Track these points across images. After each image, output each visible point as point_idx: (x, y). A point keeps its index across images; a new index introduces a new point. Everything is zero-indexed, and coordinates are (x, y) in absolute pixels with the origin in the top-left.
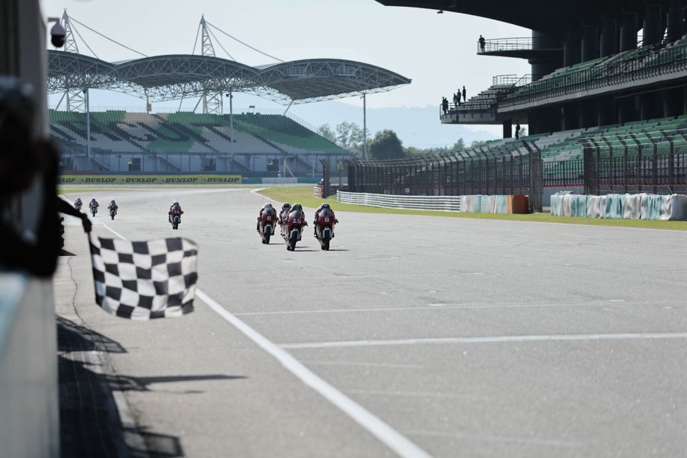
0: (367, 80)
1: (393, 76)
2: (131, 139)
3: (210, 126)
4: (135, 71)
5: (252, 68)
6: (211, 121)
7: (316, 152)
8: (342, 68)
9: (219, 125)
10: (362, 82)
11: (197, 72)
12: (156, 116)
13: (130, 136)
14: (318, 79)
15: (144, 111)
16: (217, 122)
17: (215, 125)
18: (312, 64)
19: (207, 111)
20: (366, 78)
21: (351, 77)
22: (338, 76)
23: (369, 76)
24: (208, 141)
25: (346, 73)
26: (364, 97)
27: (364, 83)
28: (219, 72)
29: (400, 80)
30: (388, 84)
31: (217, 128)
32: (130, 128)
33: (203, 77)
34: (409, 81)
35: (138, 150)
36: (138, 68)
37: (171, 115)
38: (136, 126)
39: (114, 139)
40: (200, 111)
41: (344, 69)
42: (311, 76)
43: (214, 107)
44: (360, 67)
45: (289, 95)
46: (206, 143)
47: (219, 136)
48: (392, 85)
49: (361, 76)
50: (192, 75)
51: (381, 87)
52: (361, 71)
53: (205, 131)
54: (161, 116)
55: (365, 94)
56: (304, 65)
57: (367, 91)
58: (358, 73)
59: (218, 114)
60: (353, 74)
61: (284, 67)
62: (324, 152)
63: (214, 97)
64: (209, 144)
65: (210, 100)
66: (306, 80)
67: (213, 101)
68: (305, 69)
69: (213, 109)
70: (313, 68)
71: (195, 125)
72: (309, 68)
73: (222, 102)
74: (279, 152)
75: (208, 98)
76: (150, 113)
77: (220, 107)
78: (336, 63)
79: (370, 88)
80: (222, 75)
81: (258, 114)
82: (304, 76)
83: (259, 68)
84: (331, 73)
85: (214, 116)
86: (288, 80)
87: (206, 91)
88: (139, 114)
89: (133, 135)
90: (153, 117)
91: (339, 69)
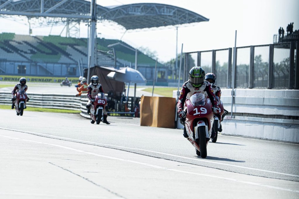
0: (180, 19)
1: (197, 17)
2: (19, 52)
3: (72, 46)
4: (26, 7)
5: (105, 8)
6: (72, 42)
7: (146, 65)
8: (164, 10)
9: (78, 45)
10: (176, 19)
11: (67, 8)
12: (35, 37)
13: (19, 50)
14: (147, 17)
16: (76, 43)
17: (75, 45)
18: (144, 6)
19: (69, 35)
20: (179, 17)
21: (169, 16)
22: (161, 15)
23: (181, 16)
24: (71, 55)
25: (166, 13)
26: (177, 29)
27: (178, 20)
28: (82, 9)
29: (202, 19)
30: (194, 21)
31: (76, 47)
32: (18, 45)
33: (70, 12)
34: (208, 20)
35: (25, 60)
36: (28, 5)
37: (45, 37)
38: (22, 44)
39: (8, 51)
41: (165, 11)
42: (143, 14)
43: (74, 32)
44: (176, 9)
45: (124, 26)
46: (70, 56)
47: (78, 52)
48: (197, 22)
49: (176, 15)
50: (63, 10)
51: (189, 23)
52: (177, 12)
53: (69, 49)
54: (39, 37)
55: (177, 27)
56: (139, 7)
57: (179, 25)
58: (174, 13)
59: (77, 37)
60: (171, 14)
61: (126, 7)
62: (149, 66)
63: (74, 26)
64: (72, 57)
65: (72, 28)
66: (139, 17)
67: (74, 28)
68: (140, 10)
69: (73, 34)
70: (144, 9)
71: (62, 44)
72: (142, 8)
73: (79, 30)
75: (70, 26)
76: (31, 35)
77: (78, 33)
78: (160, 6)
79: (181, 23)
80: (83, 11)
81: (103, 39)
82: (139, 14)
83: (108, 8)
84: (157, 13)
85: (74, 39)
86: (127, 16)
87: (68, 22)
88: (24, 36)
89: (20, 49)
90: (33, 38)
91: (162, 10)
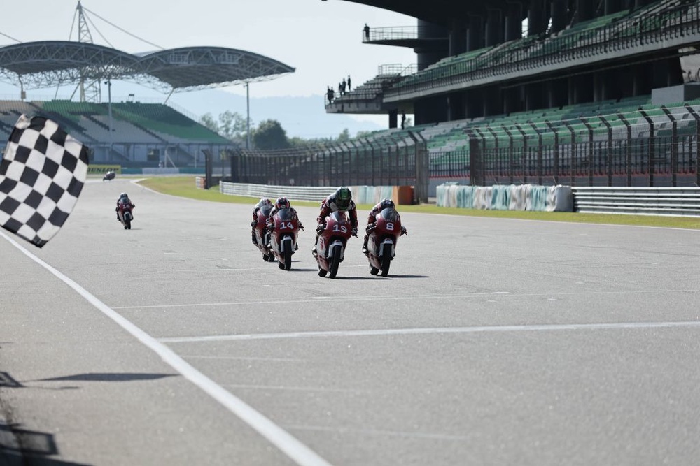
0: (250, 69)
1: (277, 65)
2: (4, 127)
3: (88, 115)
4: (9, 57)
5: (132, 56)
6: (91, 109)
7: (199, 142)
8: (224, 56)
9: (97, 114)
10: (245, 70)
11: (74, 58)
12: (31, 104)
13: (4, 124)
14: (199, 67)
15: (18, 98)
16: (95, 111)
17: (94, 114)
18: (194, 52)
19: (84, 99)
20: (249, 67)
21: (234, 65)
22: (220, 64)
23: (252, 64)
24: (85, 130)
25: (229, 61)
26: (247, 85)
27: (248, 72)
28: (97, 58)
29: (283, 69)
30: (271, 73)
31: (96, 117)
32: (4, 116)
33: (81, 64)
34: (293, 70)
36: (11, 54)
37: (46, 103)
38: (9, 114)
40: (77, 99)
41: (227, 58)
42: (192, 64)
43: (92, 95)
44: (243, 55)
45: (170, 83)
46: (84, 132)
47: (97, 125)
48: (276, 73)
49: (244, 64)
50: (69, 62)
51: (265, 75)
52: (244, 59)
53: (83, 121)
54: (37, 104)
55: (248, 83)
56: (186, 53)
57: (251, 79)
58: (241, 61)
59: (96, 102)
60: (236, 62)
61: (165, 54)
62: (206, 142)
63: (92, 85)
64: (87, 133)
65: (88, 88)
66: (188, 68)
67: (91, 88)
68: (187, 57)
69: (90, 97)
70: (195, 55)
71: (72, 113)
72: (190, 55)
73: (100, 90)
74: (160, 142)
75: (86, 86)
76: (25, 100)
77: (99, 95)
78: (218, 51)
79: (254, 77)
80: (100, 62)
81: (138, 103)
82: (185, 64)
83: (138, 56)
84: (213, 61)
85: (92, 104)
86: (168, 68)
87: (83, 78)
88: (12, 102)
89: (6, 123)
90: (28, 105)
91: (221, 57)
